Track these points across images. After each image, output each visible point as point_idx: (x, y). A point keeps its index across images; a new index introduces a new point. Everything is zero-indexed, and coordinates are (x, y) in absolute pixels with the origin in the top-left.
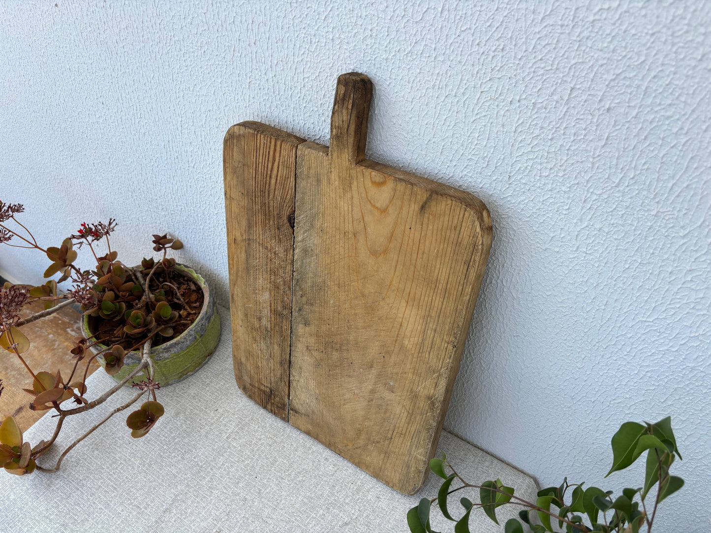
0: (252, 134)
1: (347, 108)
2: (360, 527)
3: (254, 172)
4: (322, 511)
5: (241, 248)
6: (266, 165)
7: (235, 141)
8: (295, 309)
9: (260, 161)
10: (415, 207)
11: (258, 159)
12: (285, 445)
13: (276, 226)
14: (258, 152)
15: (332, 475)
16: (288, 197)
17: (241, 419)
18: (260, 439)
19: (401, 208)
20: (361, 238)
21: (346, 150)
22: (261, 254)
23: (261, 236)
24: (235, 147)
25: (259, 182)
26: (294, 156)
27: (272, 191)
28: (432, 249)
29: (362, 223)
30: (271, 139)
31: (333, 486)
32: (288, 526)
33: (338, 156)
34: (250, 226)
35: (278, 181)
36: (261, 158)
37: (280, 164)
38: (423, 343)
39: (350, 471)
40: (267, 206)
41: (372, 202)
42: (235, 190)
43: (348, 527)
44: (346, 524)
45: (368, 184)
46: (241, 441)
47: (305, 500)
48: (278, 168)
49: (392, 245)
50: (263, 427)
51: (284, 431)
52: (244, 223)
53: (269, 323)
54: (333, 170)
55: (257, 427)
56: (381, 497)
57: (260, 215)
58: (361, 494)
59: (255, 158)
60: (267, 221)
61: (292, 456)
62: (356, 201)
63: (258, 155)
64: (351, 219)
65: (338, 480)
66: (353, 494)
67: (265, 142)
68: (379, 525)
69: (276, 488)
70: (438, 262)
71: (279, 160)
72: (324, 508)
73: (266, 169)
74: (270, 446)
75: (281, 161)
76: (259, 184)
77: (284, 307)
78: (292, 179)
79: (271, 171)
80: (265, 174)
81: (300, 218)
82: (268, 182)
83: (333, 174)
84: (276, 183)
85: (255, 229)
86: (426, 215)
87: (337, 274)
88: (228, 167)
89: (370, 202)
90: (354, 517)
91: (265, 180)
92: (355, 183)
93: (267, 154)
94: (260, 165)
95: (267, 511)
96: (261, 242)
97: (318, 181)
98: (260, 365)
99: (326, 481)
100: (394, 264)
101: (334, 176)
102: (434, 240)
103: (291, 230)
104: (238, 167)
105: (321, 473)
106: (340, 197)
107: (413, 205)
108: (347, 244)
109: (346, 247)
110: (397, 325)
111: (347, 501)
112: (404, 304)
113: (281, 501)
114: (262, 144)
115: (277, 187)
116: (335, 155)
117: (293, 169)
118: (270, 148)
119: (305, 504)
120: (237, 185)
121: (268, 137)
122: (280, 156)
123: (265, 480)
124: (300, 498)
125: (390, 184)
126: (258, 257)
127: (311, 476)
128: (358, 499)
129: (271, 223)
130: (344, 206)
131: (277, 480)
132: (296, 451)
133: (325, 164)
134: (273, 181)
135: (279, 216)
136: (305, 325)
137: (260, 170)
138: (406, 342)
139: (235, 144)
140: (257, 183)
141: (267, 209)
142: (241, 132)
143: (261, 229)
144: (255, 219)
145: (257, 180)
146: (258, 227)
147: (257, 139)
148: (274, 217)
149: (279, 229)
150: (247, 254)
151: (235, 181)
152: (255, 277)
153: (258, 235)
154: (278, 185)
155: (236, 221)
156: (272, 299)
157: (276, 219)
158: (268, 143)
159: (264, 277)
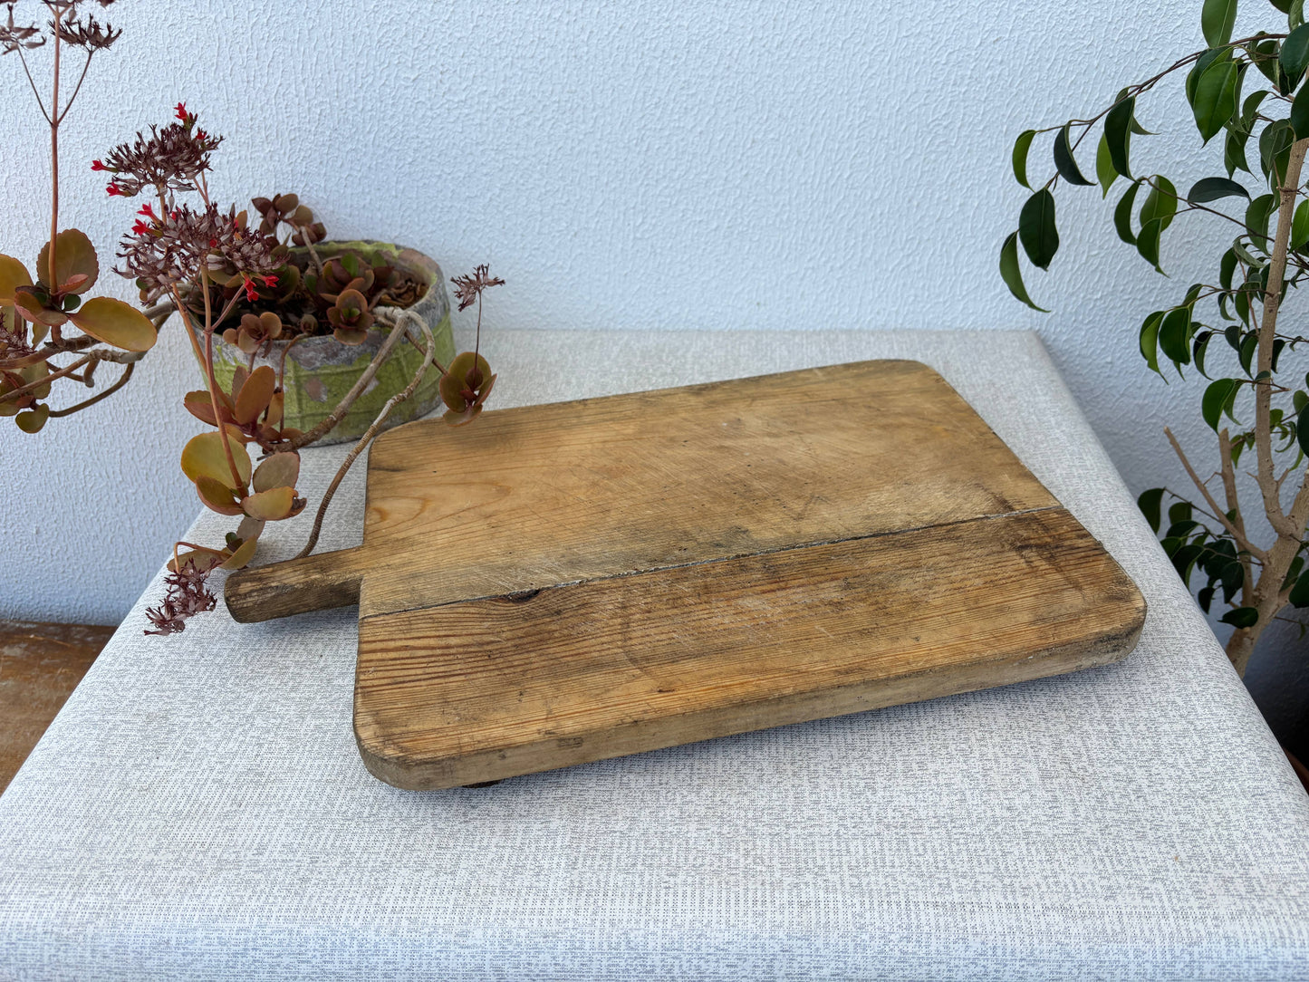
0: (364, 697)
3: (452, 679)
5: (672, 674)
6: (424, 660)
7: (397, 730)
8: (729, 552)
13: (555, 618)
14: (402, 679)
16: (474, 610)
19: (410, 486)
20: (491, 509)
22: (653, 631)
23: (604, 639)
24: (411, 728)
25: (471, 665)
26: (381, 617)
27: (477, 638)
29: (461, 514)
34: (596, 665)
35: (450, 633)
36: (413, 672)
37: (408, 636)
38: (612, 419)
40: (518, 642)
41: (416, 513)
42: (522, 712)
45: (387, 523)
48: (419, 638)
49: (476, 480)
52: (598, 678)
53: (822, 585)
54: (383, 564)
57: (551, 651)
59: (418, 683)
60: (557, 635)
62: (425, 528)
63: (408, 679)
64: (464, 527)
67: (371, 669)
71: (401, 639)
73: (433, 659)
75: (403, 636)
76: (476, 664)
77: (745, 569)
78: (432, 611)
79: (433, 648)
80: (446, 658)
81: (507, 584)
82: (461, 649)
83: (392, 562)
84: (454, 636)
85: (596, 654)
86: (403, 465)
87: (583, 518)
88: (472, 737)
89: (418, 514)
91: (460, 657)
92: (394, 536)
94: (427, 670)
96: (620, 637)
97: (414, 576)
98: (979, 581)
100: (508, 471)
101: (396, 560)
103: (545, 593)
104: (458, 715)
106: (429, 546)
108: (515, 521)
109: (520, 520)
110: (609, 445)
114: (380, 674)
115: (464, 632)
116: (356, 567)
117: (409, 614)
118: (383, 660)
120: (508, 710)
122: (393, 640)
126: (663, 637)
129: (553, 627)
130: (442, 539)
133: (380, 575)
134: (453, 641)
135: (528, 617)
136: (746, 531)
137: (442, 669)
138: (630, 431)
139: (404, 729)
140: (475, 670)
141: (525, 640)
142: (369, 719)
143: (586, 643)
144: (569, 659)
145: (469, 671)
146: (585, 650)
147: (374, 686)
148: (535, 625)
149: (558, 612)
150: (675, 658)
151: (501, 715)
152: (725, 633)
153: (606, 646)
154: (459, 632)
155: (604, 696)
156: (750, 591)
157: (538, 622)
158: (372, 664)
159: (706, 616)
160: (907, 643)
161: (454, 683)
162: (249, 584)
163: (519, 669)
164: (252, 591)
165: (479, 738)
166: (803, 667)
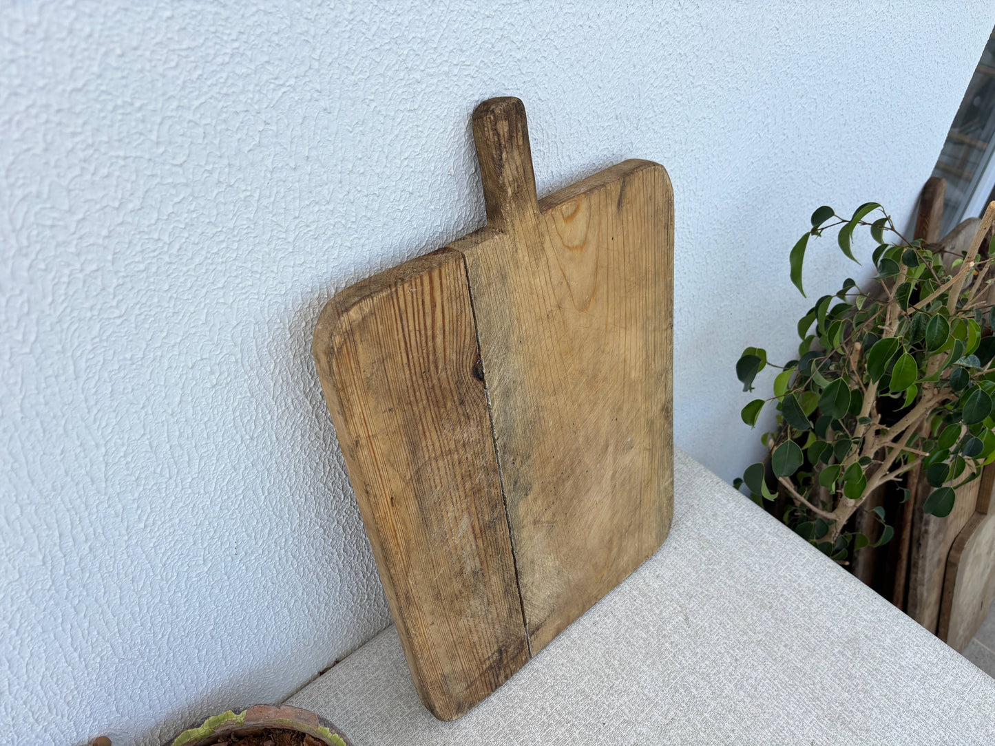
0: (387, 296)
1: (518, 146)
2: (691, 606)
3: (404, 355)
4: (667, 645)
5: (406, 500)
7: (357, 337)
8: (509, 491)
9: (411, 328)
10: (612, 209)
11: (406, 329)
12: (561, 674)
13: (457, 403)
15: (619, 621)
16: (467, 341)
17: (499, 733)
18: (543, 708)
19: (600, 224)
20: (567, 305)
21: (529, 205)
22: (442, 472)
23: (437, 445)
24: (360, 346)
25: (416, 362)
26: (463, 272)
27: (441, 356)
28: (636, 242)
29: (565, 283)
30: (421, 277)
31: (635, 623)
32: (681, 690)
33: (521, 221)
34: (414, 448)
35: (447, 333)
36: (411, 322)
37: (445, 303)
38: (647, 356)
39: (617, 599)
40: (437, 386)
41: (570, 245)
42: (374, 418)
43: (691, 618)
44: (687, 619)
45: (561, 224)
46: (538, 739)
47: (648, 662)
48: (443, 312)
49: (599, 277)
50: (523, 700)
51: (537, 671)
52: (403, 454)
53: (477, 558)
54: (518, 245)
55: (519, 711)
56: (657, 573)
57: (428, 413)
58: (650, 594)
59: (400, 332)
60: (442, 410)
61: (580, 668)
62: (552, 261)
63: (405, 322)
64: (551, 292)
65: (627, 617)
66: (650, 602)
67: (414, 290)
68: (692, 584)
69: (625, 698)
70: (644, 251)
71: (442, 298)
72: (662, 641)
73: (423, 332)
74: (557, 695)
75: (445, 298)
76: (417, 365)
77: (493, 508)
78: (468, 309)
79: (432, 326)
80: (424, 341)
81: (491, 354)
82: (431, 349)
83: (519, 251)
84: (444, 338)
85: (424, 444)
86: (624, 208)
87: (549, 379)
88: (352, 393)
89: (568, 247)
90: (679, 609)
91: (424, 351)
92: (547, 238)
93: (421, 307)
94: (412, 334)
95: (656, 716)
96: (438, 453)
97: (503, 277)
98: (476, 639)
99: (626, 631)
100: (605, 300)
101: (521, 253)
102: (636, 230)
103: (480, 385)
104: (372, 375)
105: (613, 635)
106: (534, 274)
107: (610, 210)
108: (553, 329)
109: (553, 333)
110: (621, 366)
111: (657, 612)
112: (622, 331)
113: (645, 695)
114: (409, 298)
115: (447, 344)
116: (517, 222)
117: (466, 293)
118: (423, 294)
119: (654, 663)
120: (376, 407)
121: (415, 279)
122: (442, 291)
123: (611, 711)
124: (645, 668)
125: (584, 205)
126: (437, 481)
127: (616, 648)
128: (657, 599)
129: (449, 405)
130: (540, 281)
131: (612, 695)
132: (573, 660)
133: (507, 247)
134: (439, 340)
135: (459, 383)
136: (527, 495)
137: (413, 343)
138: (633, 375)
139: (359, 340)
140: (412, 368)
141: (438, 391)
142: (367, 310)
143: (434, 434)
144: (421, 428)
145: (411, 364)
146: (428, 436)
147: (398, 298)
148: (451, 392)
149: (462, 403)
150: (420, 497)
151: (372, 403)
152: (440, 517)
153: (431, 448)
154: (447, 339)
155: (388, 466)
156: (474, 518)
157: (454, 393)
158: (419, 288)
159: (454, 500)
160: (429, 619)
161: (401, 358)
162: (506, 129)
163: (412, 398)
164: (499, 135)
165: (351, 399)
166: (411, 573)
